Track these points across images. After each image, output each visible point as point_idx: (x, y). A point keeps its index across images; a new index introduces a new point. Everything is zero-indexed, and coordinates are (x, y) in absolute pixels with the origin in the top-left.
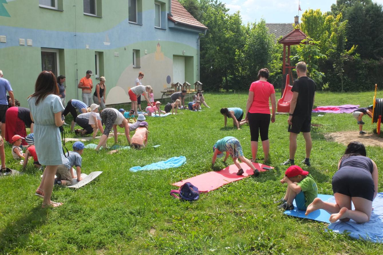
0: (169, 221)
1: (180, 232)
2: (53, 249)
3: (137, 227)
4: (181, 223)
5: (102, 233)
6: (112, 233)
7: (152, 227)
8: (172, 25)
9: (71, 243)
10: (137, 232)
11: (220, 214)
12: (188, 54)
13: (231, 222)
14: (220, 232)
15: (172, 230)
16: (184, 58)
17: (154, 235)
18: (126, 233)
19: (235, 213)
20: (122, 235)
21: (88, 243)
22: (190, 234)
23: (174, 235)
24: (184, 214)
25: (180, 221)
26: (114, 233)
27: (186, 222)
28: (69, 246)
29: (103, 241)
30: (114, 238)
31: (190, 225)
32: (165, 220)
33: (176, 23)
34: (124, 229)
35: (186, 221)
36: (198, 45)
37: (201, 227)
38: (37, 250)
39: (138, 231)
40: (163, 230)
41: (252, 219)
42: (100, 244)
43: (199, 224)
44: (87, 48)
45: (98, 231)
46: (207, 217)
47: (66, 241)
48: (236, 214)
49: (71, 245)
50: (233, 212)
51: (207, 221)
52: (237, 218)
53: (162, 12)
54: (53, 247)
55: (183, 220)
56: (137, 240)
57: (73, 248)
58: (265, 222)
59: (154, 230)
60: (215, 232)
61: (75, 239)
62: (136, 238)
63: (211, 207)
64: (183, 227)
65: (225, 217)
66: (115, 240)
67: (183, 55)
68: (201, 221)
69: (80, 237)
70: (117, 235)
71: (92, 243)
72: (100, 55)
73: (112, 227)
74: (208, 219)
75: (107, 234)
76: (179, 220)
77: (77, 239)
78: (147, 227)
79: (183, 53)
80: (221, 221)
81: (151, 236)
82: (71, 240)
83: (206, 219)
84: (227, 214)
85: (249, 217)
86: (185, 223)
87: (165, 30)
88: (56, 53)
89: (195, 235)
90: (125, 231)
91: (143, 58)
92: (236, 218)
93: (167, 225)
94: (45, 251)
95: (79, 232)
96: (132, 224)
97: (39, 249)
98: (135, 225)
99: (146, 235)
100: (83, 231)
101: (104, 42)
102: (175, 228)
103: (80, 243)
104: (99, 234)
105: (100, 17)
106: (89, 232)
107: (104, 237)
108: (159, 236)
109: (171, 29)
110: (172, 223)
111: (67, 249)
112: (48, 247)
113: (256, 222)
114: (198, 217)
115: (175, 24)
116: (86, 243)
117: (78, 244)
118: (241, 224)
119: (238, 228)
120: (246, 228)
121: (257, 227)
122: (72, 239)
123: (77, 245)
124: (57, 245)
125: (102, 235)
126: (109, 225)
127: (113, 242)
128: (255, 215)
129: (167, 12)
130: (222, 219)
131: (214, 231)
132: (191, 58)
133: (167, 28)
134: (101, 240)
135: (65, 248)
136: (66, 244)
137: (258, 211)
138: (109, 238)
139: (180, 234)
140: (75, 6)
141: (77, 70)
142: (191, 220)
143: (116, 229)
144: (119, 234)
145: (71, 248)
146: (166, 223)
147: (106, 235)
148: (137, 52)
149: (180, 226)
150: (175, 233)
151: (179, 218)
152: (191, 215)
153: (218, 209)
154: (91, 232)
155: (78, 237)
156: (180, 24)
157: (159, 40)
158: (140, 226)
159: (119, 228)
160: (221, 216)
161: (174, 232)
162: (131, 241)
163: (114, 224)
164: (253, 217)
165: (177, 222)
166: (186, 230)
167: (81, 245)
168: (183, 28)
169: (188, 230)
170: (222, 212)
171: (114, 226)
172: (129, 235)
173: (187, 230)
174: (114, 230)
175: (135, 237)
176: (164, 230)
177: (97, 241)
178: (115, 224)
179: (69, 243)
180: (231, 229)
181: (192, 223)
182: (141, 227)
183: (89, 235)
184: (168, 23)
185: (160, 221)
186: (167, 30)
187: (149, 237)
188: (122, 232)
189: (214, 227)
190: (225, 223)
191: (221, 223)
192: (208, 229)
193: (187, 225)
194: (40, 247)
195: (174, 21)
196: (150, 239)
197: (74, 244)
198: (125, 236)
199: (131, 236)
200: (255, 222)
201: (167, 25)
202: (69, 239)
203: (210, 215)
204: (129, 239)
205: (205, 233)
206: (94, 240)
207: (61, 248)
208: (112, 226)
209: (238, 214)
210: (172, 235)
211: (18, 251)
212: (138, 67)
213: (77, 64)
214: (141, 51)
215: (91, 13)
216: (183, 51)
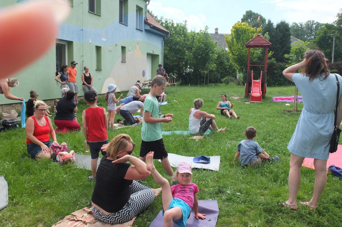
8: (148, 28)
12: (156, 53)
16: (151, 56)
36: (163, 46)
44: (90, 42)
53: (139, 16)
67: (153, 53)
72: (98, 48)
79: (153, 52)
87: (142, 31)
88: (65, 45)
91: (128, 54)
101: (102, 38)
105: (99, 15)
109: (147, 31)
115: (151, 27)
129: (144, 16)
132: (157, 56)
133: (143, 30)
140: (83, 3)
141: (83, 61)
148: (123, 48)
156: (154, 28)
157: (138, 39)
168: (155, 31)
184: (145, 26)
186: (144, 32)
195: (149, 25)
201: (143, 27)
212: (123, 61)
213: (83, 56)
214: (126, 48)
215: (92, 12)
216: (153, 50)
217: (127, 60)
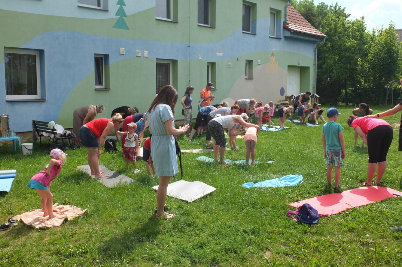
0: (285, 245)
1: (299, 257)
2: (167, 261)
3: (252, 247)
4: (299, 247)
5: (215, 250)
6: (225, 251)
7: (267, 249)
8: (288, 34)
9: (184, 257)
10: (251, 253)
11: (343, 242)
12: (303, 64)
13: (357, 253)
14: (344, 263)
15: (289, 254)
16: (299, 69)
17: (270, 258)
18: (241, 252)
19: (361, 243)
20: (236, 254)
21: (201, 259)
22: (310, 261)
23: (292, 260)
24: (302, 239)
25: (298, 245)
26: (227, 251)
27: (305, 247)
28: (183, 260)
29: (216, 258)
30: (227, 256)
31: (309, 251)
32: (281, 243)
33: (292, 31)
34: (239, 248)
35: (304, 245)
36: (316, 55)
37: (322, 254)
38: (152, 260)
39: (252, 251)
40: (279, 254)
41: (382, 251)
42: (213, 261)
43: (319, 251)
44: (200, 59)
45: (212, 247)
46: (329, 244)
47: (180, 254)
48: (363, 244)
49: (185, 259)
50: (359, 241)
51: (328, 248)
52: (364, 249)
53: (277, 20)
54: (167, 259)
55: (301, 245)
56: (251, 261)
57: (187, 262)
58: (398, 257)
59: (270, 253)
60: (338, 262)
61: (189, 253)
62: (250, 259)
63: (333, 233)
64: (301, 252)
65: (349, 246)
66: (229, 258)
67: (298, 65)
68: (322, 248)
69: (193, 251)
70: (230, 253)
71: (205, 259)
72: (212, 66)
73: (225, 244)
74: (329, 246)
75: (220, 252)
76: (296, 244)
77: (191, 253)
78: (261, 248)
79: (299, 63)
80: (345, 250)
81: (267, 259)
82: (185, 254)
83: (328, 246)
84: (351, 242)
85: (379, 249)
86: (303, 248)
87: (280, 39)
88: (170, 64)
89: (316, 262)
90: (239, 250)
91: (256, 69)
92: (362, 248)
93: (283, 248)
94: (160, 262)
95: (193, 247)
96: (247, 243)
97: (154, 260)
98: (250, 245)
99: (261, 257)
100: (196, 246)
101: (217, 53)
102: (293, 253)
103: (194, 258)
104: (212, 250)
105: (213, 27)
106: (202, 247)
107: (218, 254)
108: (276, 260)
109: (286, 38)
110: (289, 246)
111: (180, 262)
112: (162, 258)
113: (388, 255)
114: (318, 243)
115: (291, 33)
116: (199, 259)
117: (192, 258)
118: (369, 256)
119: (365, 260)
120: (375, 261)
121: (389, 262)
122: (186, 252)
123: (190, 259)
124: (171, 257)
125: (215, 252)
126: (223, 242)
127: (227, 260)
128: (385, 247)
129: (283, 20)
130: (346, 247)
131: (337, 260)
132: (308, 68)
133: (282, 37)
134: (214, 257)
135: (179, 261)
136: (180, 258)
137: (389, 243)
138: (223, 255)
139: (298, 259)
140: (190, 17)
141: (189, 81)
142: (310, 245)
143: (230, 247)
144: (233, 253)
145: (184, 261)
146: (282, 246)
147: (219, 252)
148: (250, 63)
149: (298, 251)
150: (292, 258)
151: (297, 241)
152: (310, 239)
153: (341, 237)
154: (204, 247)
155: (192, 252)
156: (296, 32)
157: (273, 49)
158: (255, 246)
159: (233, 247)
160: (345, 245)
161: (291, 257)
162: (245, 261)
163: (227, 241)
164: (383, 249)
165: (295, 246)
166: (304, 256)
167: (195, 260)
168: (300, 37)
169: (307, 256)
170: (345, 240)
171: (227, 244)
172: (243, 255)
173: (306, 256)
174: (227, 248)
175: (250, 258)
176: (280, 254)
177: (210, 258)
178: (229, 242)
179: (182, 256)
180: (356, 260)
181: (311, 248)
182: (256, 248)
183: (202, 250)
184: (284, 32)
185: (276, 243)
186: (283, 39)
187: (264, 260)
188: (236, 251)
189: (336, 256)
190: (350, 253)
191: (344, 252)
192: (330, 257)
193: (306, 251)
194: (154, 257)
195: (290, 30)
196: (265, 261)
197: (187, 258)
198: (239, 255)
199: (245, 256)
200: (386, 256)
201: (282, 33)
202: (183, 253)
203: (331, 242)
204: (243, 259)
205: (327, 261)
206: (207, 256)
207: (175, 261)
208: (226, 243)
209: (364, 244)
210: (289, 260)
211: (135, 259)
212: (250, 78)
213: (189, 75)
214: (254, 61)
215: (205, 23)
216: (299, 61)
217: (254, 76)
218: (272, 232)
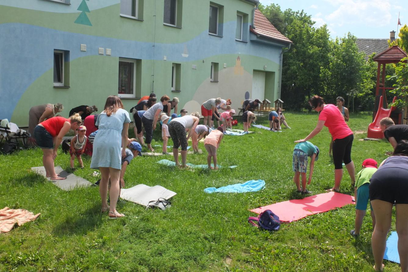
0: (246, 251)
1: (259, 265)
2: (124, 269)
3: (212, 254)
4: (260, 254)
5: (174, 257)
6: (185, 258)
7: (228, 257)
8: (254, 38)
9: (142, 265)
10: (212, 260)
11: (303, 249)
12: (269, 69)
13: (316, 259)
14: (304, 270)
15: (250, 262)
16: (265, 73)
17: (230, 266)
18: (201, 260)
19: (320, 249)
20: (196, 261)
21: (159, 267)
22: (270, 269)
23: (252, 267)
24: (263, 246)
25: (258, 252)
26: (187, 258)
27: (265, 254)
28: (141, 268)
29: (175, 266)
30: (187, 264)
31: (270, 258)
32: (242, 250)
34: (199, 255)
35: (265, 252)
36: (281, 60)
37: (283, 261)
38: (108, 268)
39: (212, 258)
40: (239, 261)
41: (341, 258)
42: (172, 269)
43: (279, 258)
44: (165, 59)
45: (171, 254)
46: (289, 251)
47: (138, 262)
48: (322, 251)
49: (143, 267)
50: (319, 248)
51: (288, 255)
52: (324, 256)
53: (243, 24)
54: (123, 267)
55: (262, 251)
56: (211, 269)
57: (145, 270)
58: (356, 264)
59: (231, 260)
60: (298, 269)
61: (147, 261)
62: (210, 267)
63: (293, 240)
64: (262, 260)
65: (309, 253)
66: (188, 266)
67: (263, 70)
68: (282, 255)
69: (152, 259)
70: (190, 261)
71: (163, 267)
72: (177, 66)
73: (185, 252)
74: (290, 253)
75: (180, 260)
76: (257, 251)
77: (149, 261)
78: (222, 255)
79: (264, 68)
80: (305, 257)
81: (228, 266)
82: (143, 262)
83: (288, 253)
84: (312, 249)
85: (338, 256)
86: (264, 256)
87: (246, 43)
88: (133, 63)
89: (276, 270)
90: (199, 257)
91: (221, 72)
92: (322, 255)
93: (244, 255)
94: (116, 271)
95: (151, 254)
96: (207, 250)
97: (110, 268)
98: (210, 252)
99: (222, 265)
100: (155, 253)
101: (182, 54)
102: (253, 260)
103: (152, 266)
104: (171, 257)
105: (179, 27)
106: (161, 254)
107: (177, 262)
108: (236, 267)
109: (252, 42)
110: (250, 253)
111: (138, 271)
112: (119, 266)
113: (346, 262)
114: (279, 250)
115: (257, 37)
116: (158, 266)
117: (150, 266)
118: (328, 263)
119: (324, 267)
120: (334, 268)
121: (347, 268)
122: (144, 260)
123: (148, 267)
124: (128, 265)
125: (174, 259)
126: (183, 249)
127: (186, 268)
128: (344, 254)
129: (249, 24)
130: (306, 254)
131: (297, 267)
132: (273, 73)
133: (248, 40)
134: (173, 265)
135: (136, 269)
136: (137, 265)
137: (348, 250)
138: (182, 263)
139: (258, 267)
140: (155, 16)
141: (153, 81)
142: (270, 252)
143: (190, 254)
144: (193, 261)
145: (142, 269)
146: (243, 253)
147: (178, 259)
148: (215, 65)
149: (259, 258)
150: (253, 265)
151: (258, 248)
152: (271, 246)
153: (301, 243)
154: (163, 255)
155: (150, 259)
156: (262, 37)
157: (239, 53)
158: (215, 253)
159: (193, 254)
160: (305, 252)
161: (251, 264)
162: (205, 269)
163: (187, 248)
164: (342, 256)
165: (255, 253)
166: (265, 263)
167: (153, 268)
168: (266, 42)
169: (268, 263)
170: (306, 247)
171: (187, 251)
172: (203, 263)
173: (266, 263)
174: (187, 255)
175: (210, 265)
176: (241, 261)
177: (169, 266)
178: (189, 249)
179: (140, 264)
180: (316, 267)
181: (272, 256)
182: (216, 255)
183: (161, 258)
184: (250, 35)
185: (237, 250)
186: (249, 43)
187: (224, 267)
188: (196, 258)
189: (296, 263)
190: (310, 260)
191: (304, 259)
192: (290, 265)
193: (267, 258)
194: (110, 265)
195: (256, 34)
196: (225, 269)
197: (145, 265)
198: (199, 263)
199: (205, 264)
200: (344, 263)
201: (248, 37)
202: (141, 260)
203: (292, 249)
204: (203, 267)
205: (287, 269)
206: (166, 264)
207: (132, 269)
208: (186, 250)
209: (324, 251)
210: (250, 267)
211: (89, 267)
212: (215, 81)
213: (153, 75)
214: (219, 65)
215: (171, 23)
216: (264, 66)
217: (220, 79)
218: (233, 239)
